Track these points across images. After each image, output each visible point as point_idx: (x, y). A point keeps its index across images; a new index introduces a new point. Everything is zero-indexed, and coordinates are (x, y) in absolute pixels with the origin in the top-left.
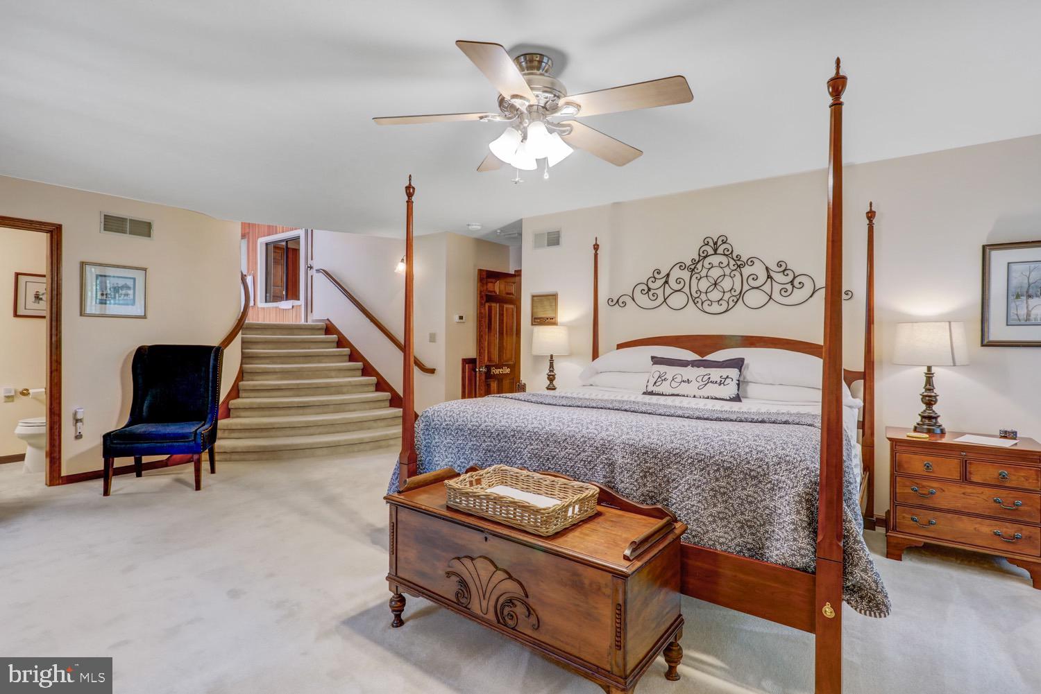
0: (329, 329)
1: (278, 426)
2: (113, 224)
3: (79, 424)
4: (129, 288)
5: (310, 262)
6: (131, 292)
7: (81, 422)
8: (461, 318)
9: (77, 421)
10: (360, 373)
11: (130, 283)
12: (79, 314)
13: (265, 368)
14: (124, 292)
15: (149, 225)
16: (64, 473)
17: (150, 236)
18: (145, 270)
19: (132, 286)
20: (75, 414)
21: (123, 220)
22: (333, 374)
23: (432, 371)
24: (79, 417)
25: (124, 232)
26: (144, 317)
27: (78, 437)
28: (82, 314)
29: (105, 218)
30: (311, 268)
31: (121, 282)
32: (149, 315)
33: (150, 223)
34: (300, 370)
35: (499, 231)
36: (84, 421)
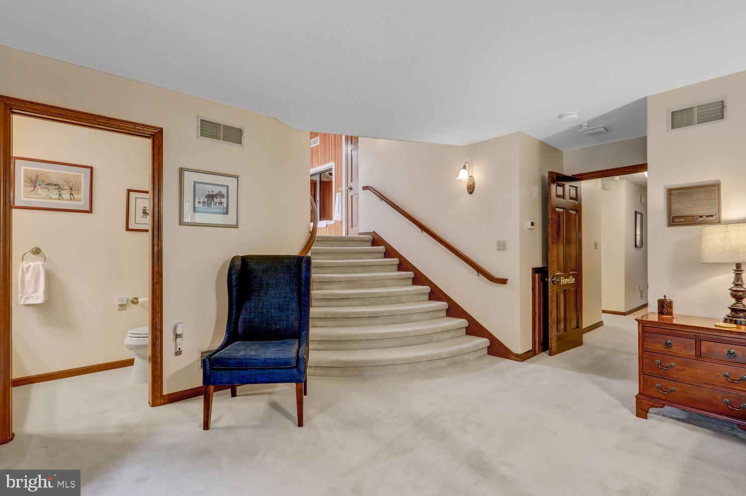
0: (376, 241)
1: (356, 338)
2: (209, 129)
3: (179, 340)
4: (223, 196)
5: (350, 184)
6: (224, 200)
7: (181, 337)
8: (532, 224)
9: (177, 336)
10: (410, 282)
11: (224, 191)
12: (178, 223)
13: (332, 277)
14: (218, 200)
15: (240, 132)
16: (165, 392)
17: (241, 144)
18: (237, 177)
19: (225, 194)
20: (175, 328)
21: (217, 125)
22: (390, 283)
23: (503, 281)
24: (179, 332)
25: (218, 138)
26: (236, 226)
27: (178, 353)
28: (181, 223)
29: (201, 124)
30: (351, 189)
31: (216, 190)
32: (240, 225)
33: (241, 130)
34: (362, 279)
35: (586, 124)
36: (184, 336)
